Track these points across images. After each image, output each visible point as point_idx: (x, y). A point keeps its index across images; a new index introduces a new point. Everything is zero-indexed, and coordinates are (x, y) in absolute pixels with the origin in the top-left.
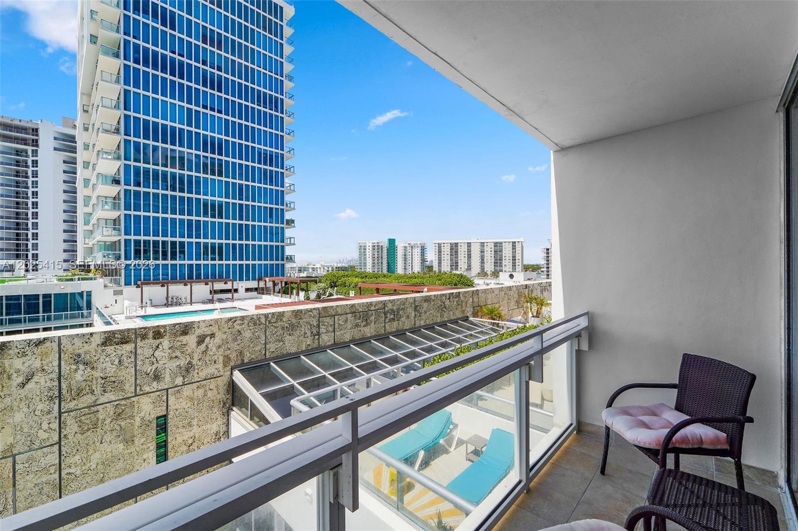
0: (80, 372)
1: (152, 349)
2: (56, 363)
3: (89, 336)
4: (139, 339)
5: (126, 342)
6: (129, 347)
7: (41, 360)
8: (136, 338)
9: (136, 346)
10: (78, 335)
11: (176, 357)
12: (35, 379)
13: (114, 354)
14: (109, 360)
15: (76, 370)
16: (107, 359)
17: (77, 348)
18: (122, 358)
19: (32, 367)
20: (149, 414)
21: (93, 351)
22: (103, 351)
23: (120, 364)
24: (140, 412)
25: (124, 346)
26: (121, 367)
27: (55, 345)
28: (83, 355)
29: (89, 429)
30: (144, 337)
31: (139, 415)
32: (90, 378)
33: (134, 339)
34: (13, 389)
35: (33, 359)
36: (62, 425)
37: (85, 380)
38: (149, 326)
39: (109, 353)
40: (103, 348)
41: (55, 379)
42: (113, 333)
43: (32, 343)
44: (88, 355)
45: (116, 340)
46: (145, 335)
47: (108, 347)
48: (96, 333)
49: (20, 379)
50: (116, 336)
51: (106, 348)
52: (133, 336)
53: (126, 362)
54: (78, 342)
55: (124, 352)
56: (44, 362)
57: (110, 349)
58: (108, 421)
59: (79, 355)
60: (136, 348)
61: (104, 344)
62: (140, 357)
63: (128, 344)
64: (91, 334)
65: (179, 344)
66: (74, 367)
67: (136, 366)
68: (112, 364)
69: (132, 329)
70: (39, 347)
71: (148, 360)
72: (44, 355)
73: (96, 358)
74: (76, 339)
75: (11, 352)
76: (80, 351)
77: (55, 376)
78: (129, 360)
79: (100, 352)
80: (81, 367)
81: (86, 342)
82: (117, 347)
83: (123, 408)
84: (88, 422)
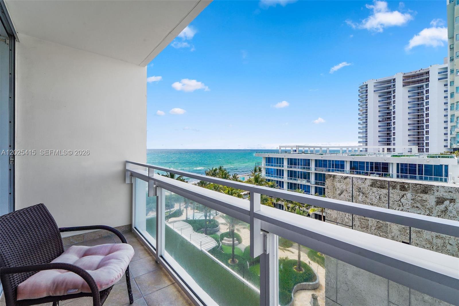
0: (360, 197)
1: (399, 197)
2: (351, 189)
3: (364, 180)
4: (391, 188)
5: (383, 188)
6: (385, 191)
7: (346, 186)
8: (389, 187)
9: (389, 191)
10: (360, 178)
11: (417, 207)
12: (344, 193)
13: (377, 192)
14: (374, 195)
15: (359, 195)
16: (373, 194)
17: (359, 184)
18: (381, 196)
19: (343, 188)
20: (397, 236)
21: (366, 188)
22: (371, 189)
23: (380, 199)
24: (391, 232)
25: (382, 190)
26: (380, 201)
27: (351, 180)
28: (362, 189)
29: (364, 228)
30: (394, 187)
31: (391, 234)
32: (365, 202)
33: (388, 187)
34: (337, 195)
35: (343, 185)
36: (353, 219)
37: (362, 202)
38: (397, 181)
39: (374, 191)
40: (371, 188)
41: (351, 196)
42: (376, 181)
43: (343, 178)
44: (364, 189)
45: (378, 185)
46: (395, 186)
47: (374, 188)
48: (367, 179)
49: (339, 192)
50: (378, 183)
51: (372, 188)
52: (387, 185)
53: (383, 199)
54: (360, 182)
55: (382, 193)
56: (347, 187)
57: (374, 189)
58: (374, 228)
59: (360, 188)
60: (389, 193)
61: (371, 186)
62: (391, 200)
63: (384, 189)
64: (366, 179)
65: (420, 198)
66: (358, 193)
67: (389, 203)
68: (376, 198)
69: (387, 181)
70: (345, 180)
71: (397, 203)
72: (347, 184)
73: (367, 192)
74: (359, 180)
75: (336, 179)
76: (361, 186)
77: (351, 195)
78: (385, 199)
79: (370, 189)
80: (361, 194)
81: (363, 183)
82: (378, 189)
83: (381, 225)
84: (364, 223)
